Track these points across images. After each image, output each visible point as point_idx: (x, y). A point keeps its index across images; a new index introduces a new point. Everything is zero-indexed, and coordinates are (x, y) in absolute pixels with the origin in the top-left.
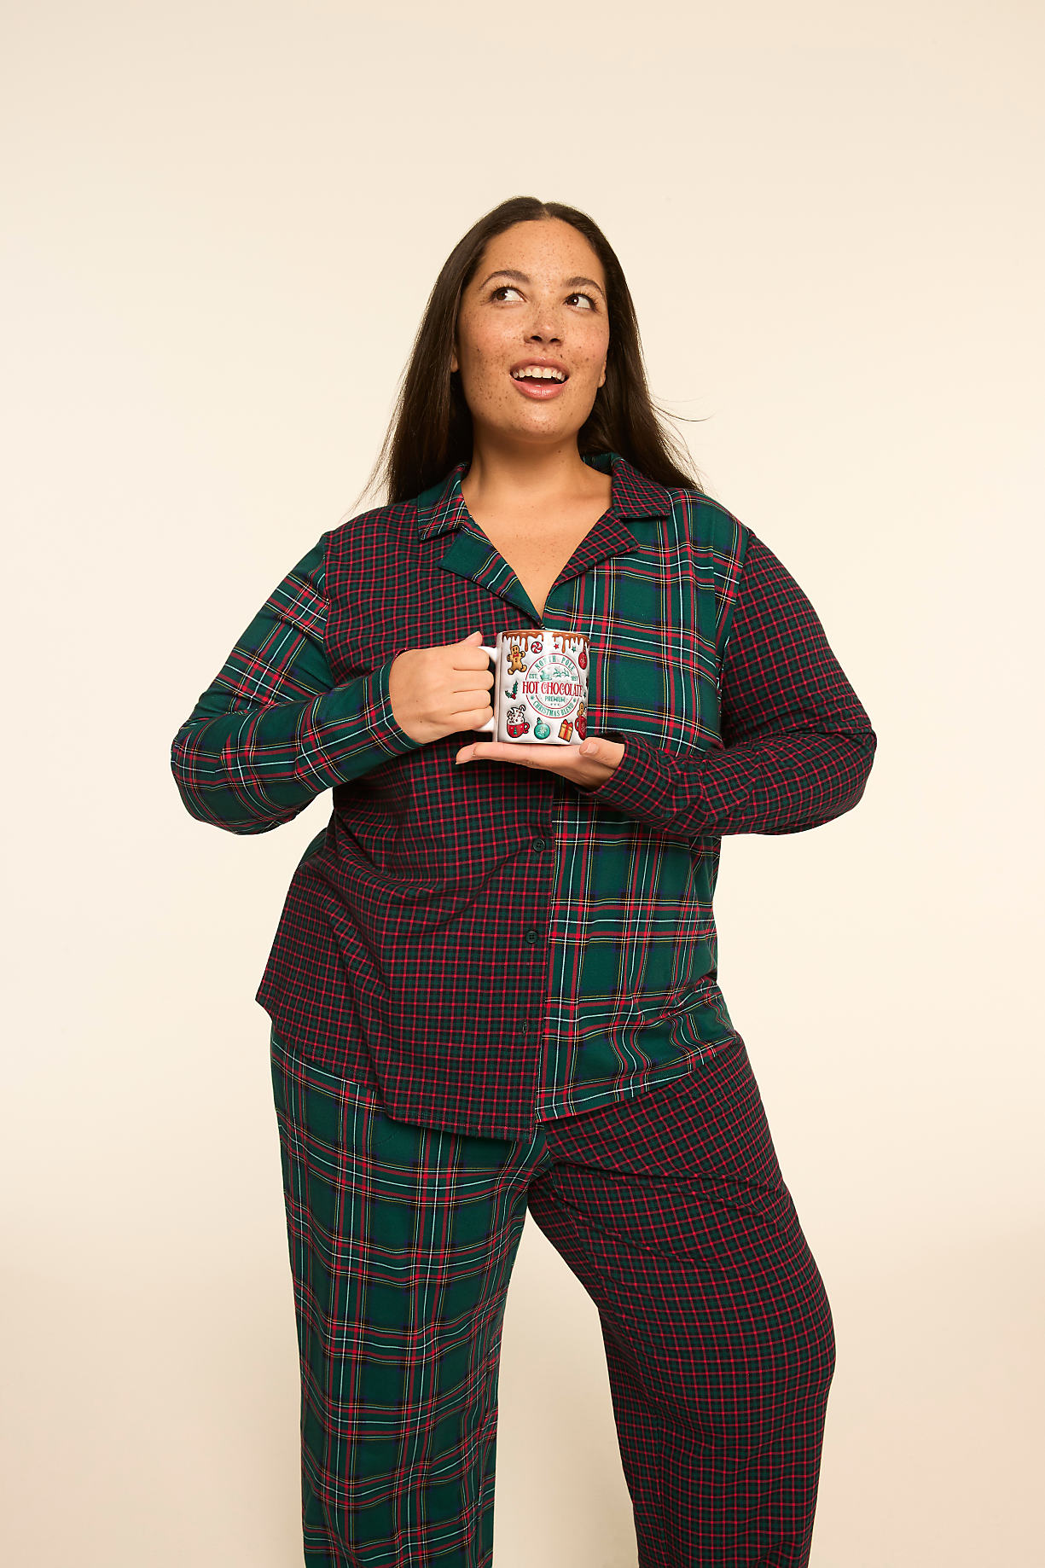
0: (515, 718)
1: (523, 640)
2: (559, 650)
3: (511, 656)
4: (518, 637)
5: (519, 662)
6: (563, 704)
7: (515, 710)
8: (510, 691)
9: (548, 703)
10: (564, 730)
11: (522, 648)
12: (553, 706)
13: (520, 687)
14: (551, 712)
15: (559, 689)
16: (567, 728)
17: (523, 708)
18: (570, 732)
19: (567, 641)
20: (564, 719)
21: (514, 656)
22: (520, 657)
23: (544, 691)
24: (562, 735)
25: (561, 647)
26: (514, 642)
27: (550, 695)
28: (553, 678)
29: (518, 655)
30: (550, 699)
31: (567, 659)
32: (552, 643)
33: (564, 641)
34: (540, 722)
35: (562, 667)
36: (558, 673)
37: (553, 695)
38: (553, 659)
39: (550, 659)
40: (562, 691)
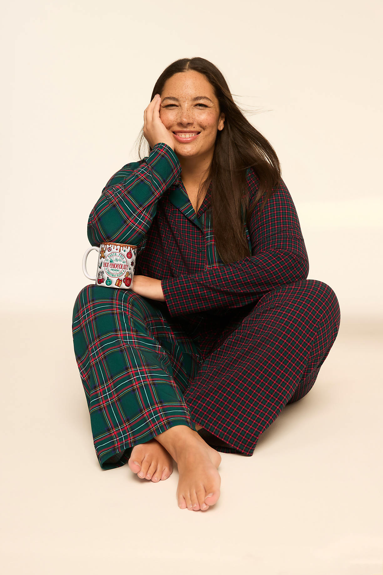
0: (100, 276)
1: (105, 246)
2: (118, 251)
3: (101, 252)
6: (118, 272)
7: (100, 273)
8: (99, 265)
9: (112, 271)
10: (117, 282)
11: (105, 249)
12: (114, 273)
13: (103, 264)
14: (113, 275)
16: (119, 282)
17: (103, 272)
18: (120, 284)
20: (118, 278)
22: (104, 253)
23: (111, 266)
24: (117, 285)
25: (119, 250)
26: (102, 247)
28: (115, 262)
30: (112, 270)
31: (121, 255)
32: (115, 248)
33: (120, 247)
34: (108, 279)
35: (119, 258)
36: (117, 260)
37: (114, 268)
38: (116, 254)
39: (114, 254)
40: (118, 267)
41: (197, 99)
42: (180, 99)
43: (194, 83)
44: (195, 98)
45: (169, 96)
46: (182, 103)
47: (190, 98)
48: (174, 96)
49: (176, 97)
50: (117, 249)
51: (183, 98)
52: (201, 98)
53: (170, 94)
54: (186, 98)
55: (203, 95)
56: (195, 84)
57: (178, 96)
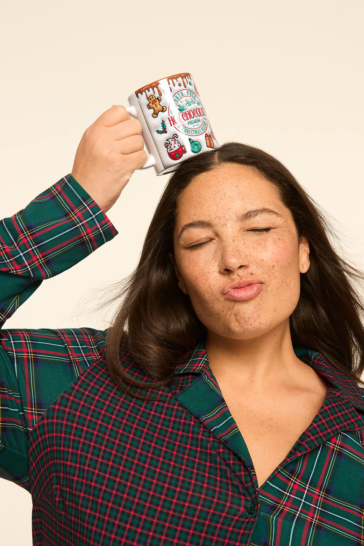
0: (172, 146)
1: (155, 89)
2: (182, 87)
3: (151, 105)
4: (151, 89)
5: (159, 106)
6: (200, 123)
7: (170, 140)
8: (161, 129)
9: (191, 126)
10: (208, 141)
11: (157, 95)
12: (195, 127)
13: (167, 123)
14: (196, 132)
15: (194, 114)
16: (209, 140)
17: (175, 136)
18: (212, 142)
19: (184, 79)
20: (205, 134)
21: (153, 104)
22: (158, 102)
23: (185, 118)
24: (209, 145)
25: (182, 84)
26: (149, 94)
27: (190, 120)
28: (187, 108)
29: (156, 102)
30: (190, 123)
31: (189, 92)
32: (177, 84)
33: (183, 80)
34: (191, 141)
35: (189, 98)
36: (189, 104)
37: (192, 119)
38: (182, 94)
39: (180, 94)
40: (196, 115)
41: (248, 216)
42: (215, 222)
43: (237, 186)
44: (243, 215)
45: (190, 221)
46: (220, 230)
47: (234, 217)
48: (202, 219)
49: (205, 220)
50: (180, 85)
51: (220, 218)
52: (256, 212)
53: (194, 217)
54: (227, 217)
55: (259, 206)
56: (238, 188)
57: (209, 216)
